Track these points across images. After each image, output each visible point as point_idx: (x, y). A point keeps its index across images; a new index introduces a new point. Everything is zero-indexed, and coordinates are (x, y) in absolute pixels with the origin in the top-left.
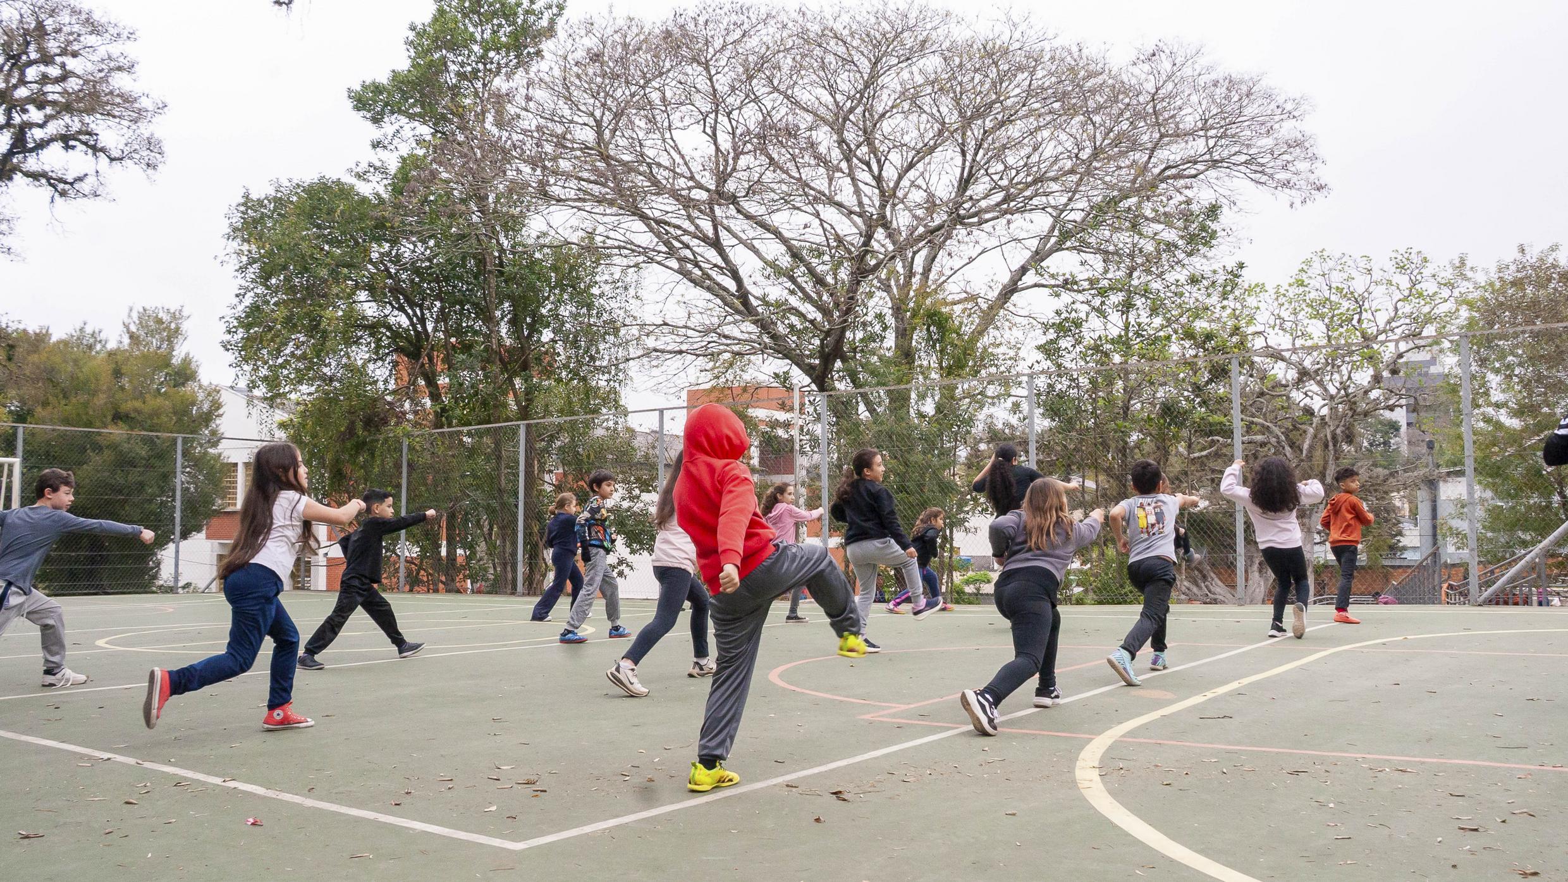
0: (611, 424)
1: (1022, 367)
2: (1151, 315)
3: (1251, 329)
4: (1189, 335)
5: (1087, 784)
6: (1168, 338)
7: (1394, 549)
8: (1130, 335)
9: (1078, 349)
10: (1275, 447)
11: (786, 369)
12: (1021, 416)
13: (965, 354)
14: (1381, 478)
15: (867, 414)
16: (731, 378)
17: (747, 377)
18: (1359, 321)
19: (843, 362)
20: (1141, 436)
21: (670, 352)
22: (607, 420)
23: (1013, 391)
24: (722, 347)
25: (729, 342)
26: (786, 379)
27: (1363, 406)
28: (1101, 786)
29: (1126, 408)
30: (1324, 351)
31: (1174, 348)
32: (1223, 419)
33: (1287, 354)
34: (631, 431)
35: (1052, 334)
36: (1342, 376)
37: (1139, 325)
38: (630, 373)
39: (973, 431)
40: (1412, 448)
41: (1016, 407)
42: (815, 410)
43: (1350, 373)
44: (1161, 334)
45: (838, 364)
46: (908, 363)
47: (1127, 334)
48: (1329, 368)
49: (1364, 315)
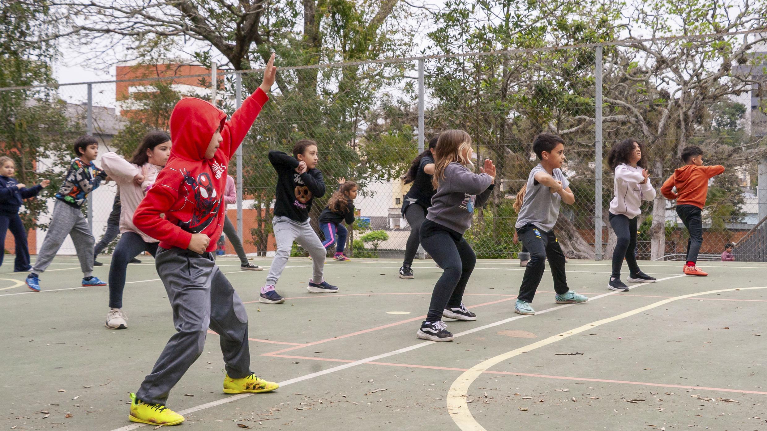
0: (42, 96)
1: (416, 52)
2: (529, 8)
3: (617, 22)
4: (562, 26)
5: (456, 410)
6: (544, 29)
7: (736, 215)
8: (511, 25)
9: (464, 37)
10: (634, 126)
11: (206, 50)
12: (413, 95)
13: (365, 39)
14: (726, 153)
15: (278, 90)
16: (155, 56)
17: (170, 55)
18: (713, 16)
19: (257, 43)
20: (517, 114)
21: (98, 31)
22: (39, 92)
23: (407, 73)
24: (147, 28)
25: (154, 23)
26: (206, 58)
27: (712, 90)
28: (468, 411)
29: (505, 89)
30: (680, 42)
31: (549, 38)
32: (588, 100)
33: (647, 44)
34: (63, 103)
35: (442, 24)
36: (695, 64)
37: (518, 16)
38: (60, 49)
39: (371, 107)
40: (756, 128)
41: (409, 87)
42: (232, 86)
43: (702, 62)
44: (538, 25)
45: (253, 46)
46: (315, 46)
47: (507, 24)
48: (684, 57)
49: (718, 11)
